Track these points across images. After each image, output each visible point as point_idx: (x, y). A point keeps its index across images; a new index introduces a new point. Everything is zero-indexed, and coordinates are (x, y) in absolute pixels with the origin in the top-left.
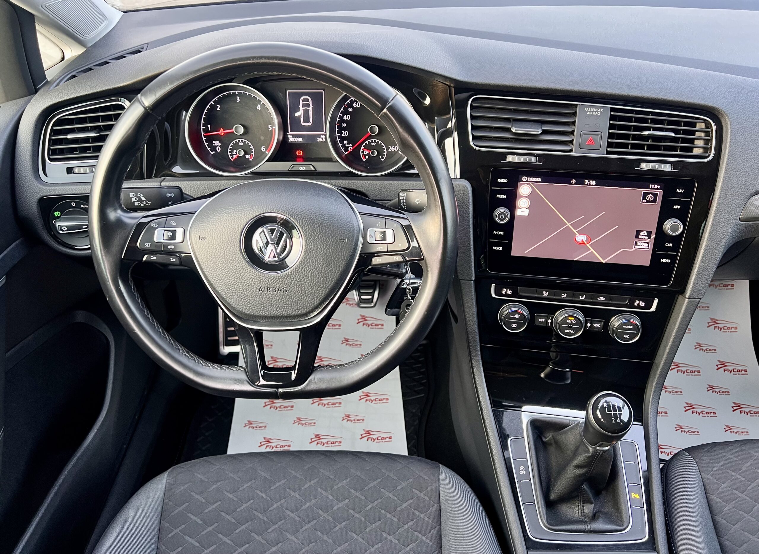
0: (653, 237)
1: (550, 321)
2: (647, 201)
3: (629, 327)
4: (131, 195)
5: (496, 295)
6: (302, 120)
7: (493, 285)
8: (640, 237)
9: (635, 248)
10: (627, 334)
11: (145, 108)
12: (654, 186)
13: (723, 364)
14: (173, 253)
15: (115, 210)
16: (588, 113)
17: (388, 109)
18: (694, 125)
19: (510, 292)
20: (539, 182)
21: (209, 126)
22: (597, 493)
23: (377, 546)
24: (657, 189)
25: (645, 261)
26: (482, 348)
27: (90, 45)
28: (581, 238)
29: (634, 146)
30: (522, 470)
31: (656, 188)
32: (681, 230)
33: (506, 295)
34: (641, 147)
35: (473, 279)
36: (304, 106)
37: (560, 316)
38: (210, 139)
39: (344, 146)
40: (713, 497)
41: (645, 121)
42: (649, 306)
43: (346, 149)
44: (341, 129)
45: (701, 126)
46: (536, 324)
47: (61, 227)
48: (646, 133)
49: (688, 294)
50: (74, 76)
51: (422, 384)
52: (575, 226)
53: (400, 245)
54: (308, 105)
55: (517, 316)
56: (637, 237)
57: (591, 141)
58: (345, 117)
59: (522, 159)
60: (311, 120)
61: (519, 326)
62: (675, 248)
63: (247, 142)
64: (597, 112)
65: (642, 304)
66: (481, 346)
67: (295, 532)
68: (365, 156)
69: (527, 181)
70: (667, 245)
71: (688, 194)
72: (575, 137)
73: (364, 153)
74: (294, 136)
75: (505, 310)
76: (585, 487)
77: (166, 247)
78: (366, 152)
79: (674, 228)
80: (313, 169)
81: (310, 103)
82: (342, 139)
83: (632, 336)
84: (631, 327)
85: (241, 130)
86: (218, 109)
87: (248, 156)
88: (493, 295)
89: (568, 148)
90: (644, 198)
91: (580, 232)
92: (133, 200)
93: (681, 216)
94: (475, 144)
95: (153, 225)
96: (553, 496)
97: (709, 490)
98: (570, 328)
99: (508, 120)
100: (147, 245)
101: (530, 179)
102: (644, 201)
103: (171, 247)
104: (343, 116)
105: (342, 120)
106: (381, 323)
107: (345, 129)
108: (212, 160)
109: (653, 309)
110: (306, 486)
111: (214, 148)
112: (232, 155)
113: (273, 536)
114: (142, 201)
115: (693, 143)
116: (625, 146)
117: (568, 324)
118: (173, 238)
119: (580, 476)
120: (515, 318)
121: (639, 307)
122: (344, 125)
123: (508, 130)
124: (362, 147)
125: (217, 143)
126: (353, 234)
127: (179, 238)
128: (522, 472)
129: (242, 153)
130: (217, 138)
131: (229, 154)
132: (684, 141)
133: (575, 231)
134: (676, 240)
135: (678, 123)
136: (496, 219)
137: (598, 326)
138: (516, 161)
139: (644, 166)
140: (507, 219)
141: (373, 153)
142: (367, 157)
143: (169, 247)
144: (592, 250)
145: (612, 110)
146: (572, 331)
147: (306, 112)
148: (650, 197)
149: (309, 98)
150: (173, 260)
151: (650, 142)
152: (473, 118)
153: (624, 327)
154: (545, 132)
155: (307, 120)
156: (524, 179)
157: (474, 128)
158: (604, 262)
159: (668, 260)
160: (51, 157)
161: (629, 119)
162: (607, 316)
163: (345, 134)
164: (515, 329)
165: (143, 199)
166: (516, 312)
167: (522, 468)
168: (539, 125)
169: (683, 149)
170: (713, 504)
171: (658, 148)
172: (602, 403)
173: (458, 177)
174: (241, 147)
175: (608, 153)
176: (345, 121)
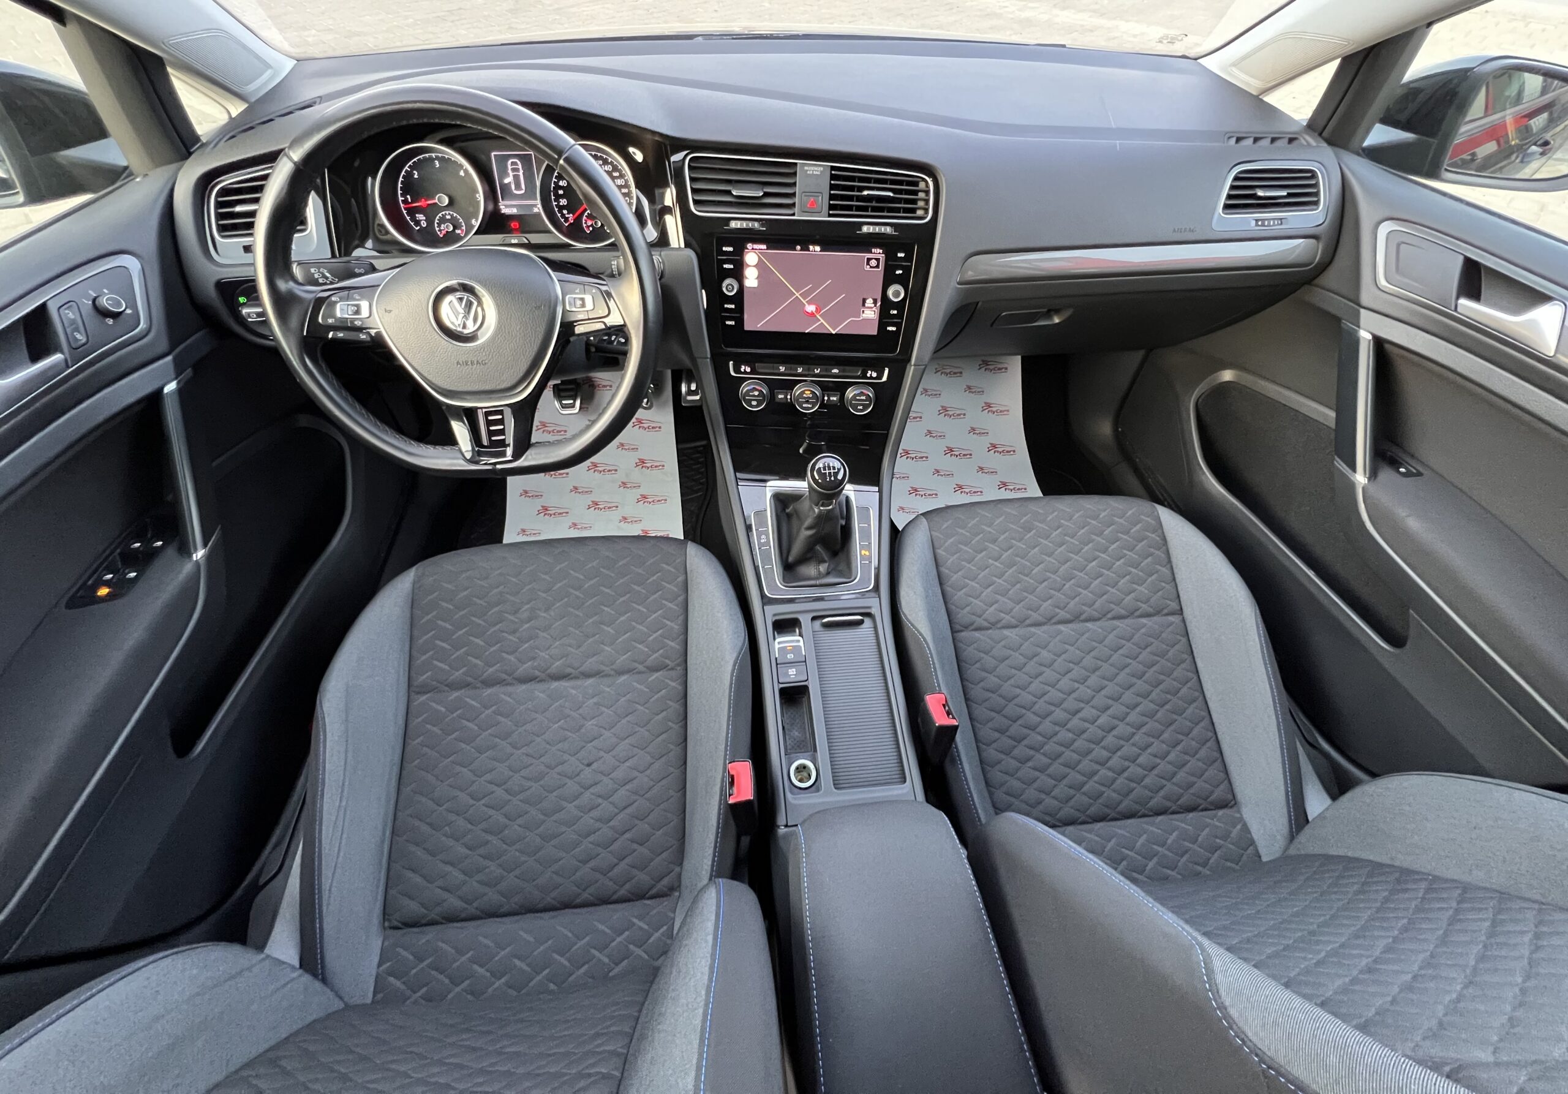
0: (879, 304)
1: (789, 397)
2: (871, 267)
4: (313, 270)
5: (735, 372)
6: (513, 187)
7: (731, 363)
8: (866, 305)
9: (863, 316)
11: (295, 163)
12: (877, 250)
13: (994, 446)
14: (360, 329)
15: (287, 281)
16: (808, 171)
17: (565, 160)
18: (916, 184)
19: (748, 370)
20: (765, 249)
21: (408, 197)
22: (834, 554)
23: (627, 615)
24: (880, 253)
25: (873, 331)
26: (727, 429)
27: (253, 100)
28: (810, 308)
29: (859, 208)
30: (763, 539)
31: (878, 253)
32: (902, 295)
33: (745, 372)
34: (865, 209)
35: (709, 356)
36: (514, 170)
37: (798, 390)
38: (412, 212)
39: (563, 215)
40: (940, 552)
41: (868, 180)
42: (880, 377)
43: (566, 220)
44: (558, 197)
45: (922, 185)
46: (777, 400)
47: (249, 315)
48: (866, 193)
49: (913, 361)
50: (233, 137)
51: (701, 484)
52: (804, 295)
53: (600, 312)
54: (517, 170)
55: (756, 393)
56: (864, 305)
57: (812, 204)
58: (561, 183)
59: (744, 225)
60: (523, 186)
61: (759, 404)
62: (900, 315)
63: (455, 215)
64: (818, 170)
65: (874, 375)
66: (726, 428)
67: (547, 610)
68: (588, 227)
69: (753, 248)
70: (892, 311)
71: (909, 258)
72: (797, 200)
73: (587, 224)
74: (507, 206)
75: (745, 388)
76: (818, 548)
77: (352, 322)
78: (589, 223)
79: (897, 294)
80: (526, 242)
81: (520, 167)
82: (561, 208)
83: (865, 407)
84: (864, 398)
85: (446, 201)
86: (416, 176)
87: (458, 231)
88: (733, 374)
89: (791, 212)
90: (868, 264)
91: (809, 303)
93: (903, 281)
94: (697, 209)
95: (333, 299)
96: (791, 559)
97: (936, 544)
98: (807, 402)
99: (729, 182)
100: (330, 321)
101: (756, 246)
102: (868, 266)
103: (358, 323)
104: (558, 181)
105: (557, 187)
106: (658, 425)
107: (562, 196)
108: (418, 238)
109: (885, 379)
110: (558, 568)
111: (418, 223)
112: (440, 230)
113: (525, 615)
114: (327, 278)
115: (916, 204)
116: (850, 208)
117: (805, 398)
118: (357, 312)
119: (811, 536)
120: (754, 396)
121: (871, 378)
122: (561, 192)
123: (729, 193)
124: (584, 218)
125: (420, 217)
126: (550, 302)
127: (365, 313)
128: (763, 541)
129: (451, 228)
130: (419, 210)
131: (437, 229)
132: (907, 201)
133: (804, 302)
134: (900, 306)
135: (900, 183)
136: (724, 289)
137: (835, 399)
138: (739, 226)
139: (865, 229)
140: (735, 291)
141: (596, 223)
142: (591, 229)
143: (356, 323)
144: (822, 321)
145: (833, 168)
146: (810, 406)
147: (516, 178)
148: (873, 263)
149: (519, 162)
150: (363, 337)
151: (874, 204)
152: (692, 179)
153: (858, 398)
154: (766, 195)
155: (518, 187)
156: (749, 246)
157: (694, 191)
158: (834, 332)
159: (894, 328)
160: (222, 233)
161: (852, 179)
162: (841, 388)
163: (563, 202)
164: (755, 407)
165: (328, 275)
166: (754, 389)
167: (763, 537)
168: (761, 186)
169: (906, 210)
170: (938, 556)
171: (881, 209)
172: (820, 465)
173: (682, 245)
174: (448, 221)
175: (830, 215)
176: (561, 188)
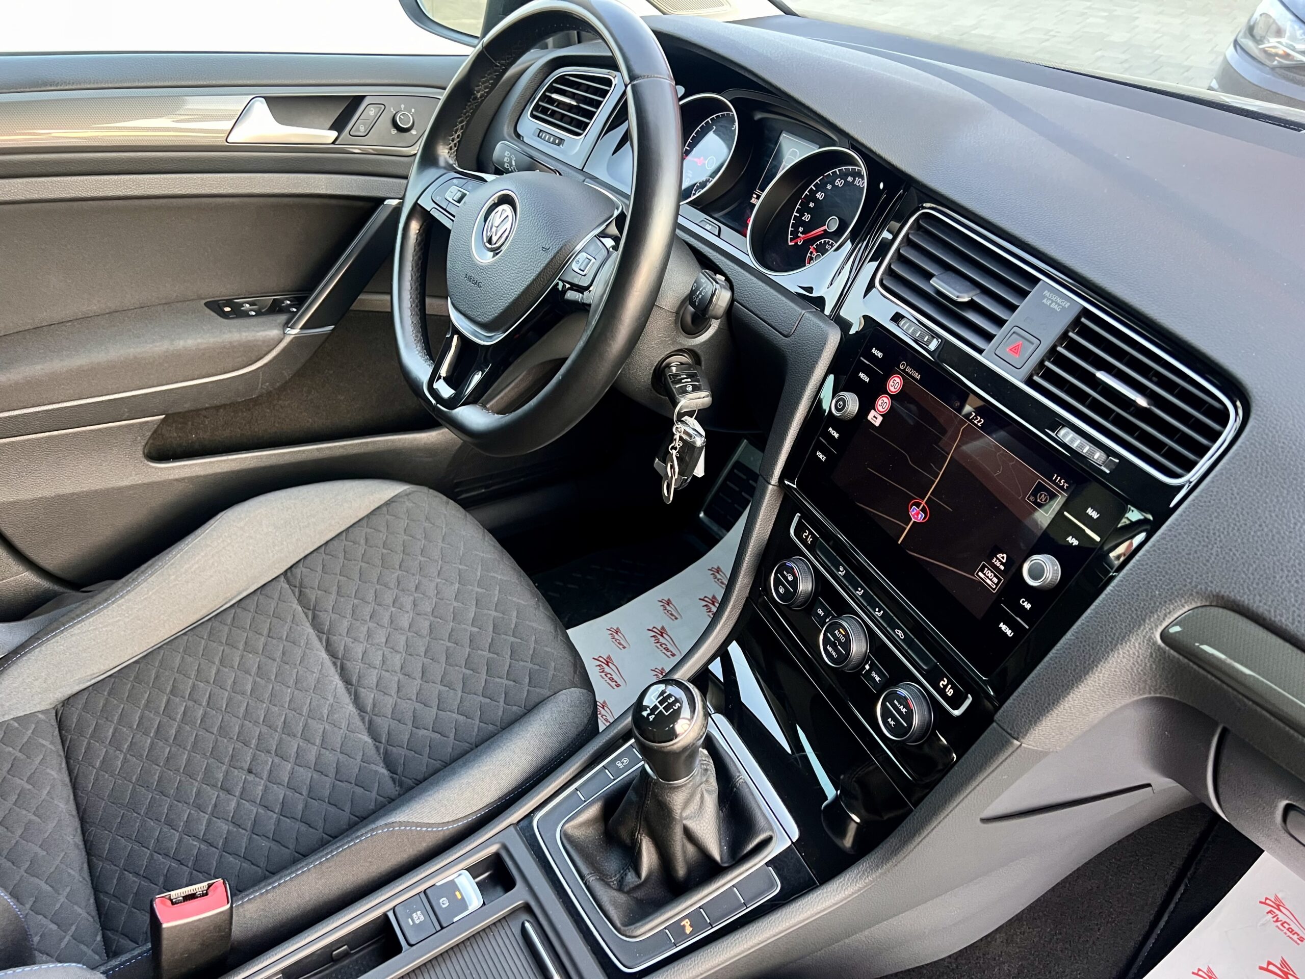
0: (1012, 572)
1: (827, 621)
2: (1036, 502)
3: (901, 707)
5: (795, 533)
7: (798, 516)
8: (994, 560)
9: (977, 574)
10: (894, 719)
12: (1060, 481)
14: (451, 216)
16: (1045, 301)
19: (810, 540)
20: (916, 379)
24: (1062, 488)
25: (979, 611)
30: (623, 763)
31: (1060, 484)
32: (1044, 581)
33: (805, 542)
42: (955, 702)
46: (812, 613)
55: (790, 578)
57: (1018, 350)
58: (819, 195)
61: (786, 597)
62: (1030, 617)
64: (1059, 305)
65: (950, 692)
68: (811, 259)
69: (904, 371)
70: (1023, 602)
71: (1102, 528)
72: (1001, 333)
73: (812, 254)
79: (1036, 573)
80: (717, 232)
82: (799, 223)
83: (899, 730)
84: (904, 710)
88: (792, 531)
89: (981, 346)
90: (1034, 494)
92: (506, 158)
93: (1068, 559)
94: (884, 282)
98: (836, 646)
100: (438, 198)
101: (909, 370)
102: (1032, 498)
104: (817, 191)
105: (812, 197)
107: (809, 211)
109: (956, 711)
114: (511, 165)
117: (835, 637)
120: (786, 580)
121: (942, 692)
122: (812, 205)
123: (928, 277)
124: (815, 246)
128: (619, 765)
134: (1040, 601)
136: (833, 404)
137: (876, 679)
139: (1065, 435)
140: (846, 414)
142: (813, 262)
145: (1085, 312)
146: (836, 657)
148: (1043, 497)
152: (905, 239)
153: (896, 702)
154: (971, 305)
156: (903, 365)
157: (896, 255)
159: (1010, 631)
160: (535, 113)
162: (896, 671)
163: (807, 218)
164: (780, 595)
165: (514, 163)
166: (791, 570)
167: (626, 761)
168: (971, 289)
175: (1030, 382)
176: (815, 200)
